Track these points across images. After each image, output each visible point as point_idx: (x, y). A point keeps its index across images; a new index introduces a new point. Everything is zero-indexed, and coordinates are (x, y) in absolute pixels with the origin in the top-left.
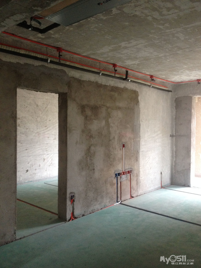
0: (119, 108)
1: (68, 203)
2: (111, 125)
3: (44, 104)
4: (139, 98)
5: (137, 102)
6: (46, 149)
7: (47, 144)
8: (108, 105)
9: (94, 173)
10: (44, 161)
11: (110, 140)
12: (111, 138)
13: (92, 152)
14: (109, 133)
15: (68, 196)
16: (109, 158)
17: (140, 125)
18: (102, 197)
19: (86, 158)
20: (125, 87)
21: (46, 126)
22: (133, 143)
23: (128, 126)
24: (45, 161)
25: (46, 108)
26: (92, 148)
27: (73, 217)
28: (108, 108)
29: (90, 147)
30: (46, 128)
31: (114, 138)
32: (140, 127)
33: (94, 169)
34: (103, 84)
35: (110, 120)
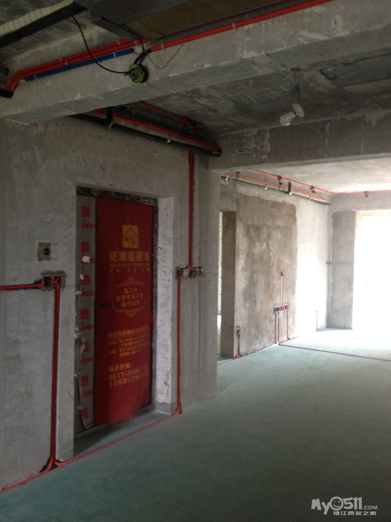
0: (278, 228)
1: (235, 338)
4: (297, 214)
5: (295, 219)
8: (269, 224)
9: (256, 305)
11: (270, 267)
12: (271, 264)
13: (255, 280)
14: (269, 258)
15: (235, 329)
16: (269, 288)
17: (297, 248)
18: (262, 336)
19: (250, 287)
20: (284, 201)
22: (290, 271)
23: (286, 249)
26: (255, 275)
27: (239, 355)
28: (269, 227)
31: (273, 264)
32: (296, 251)
33: (256, 301)
34: (265, 199)
35: (270, 242)
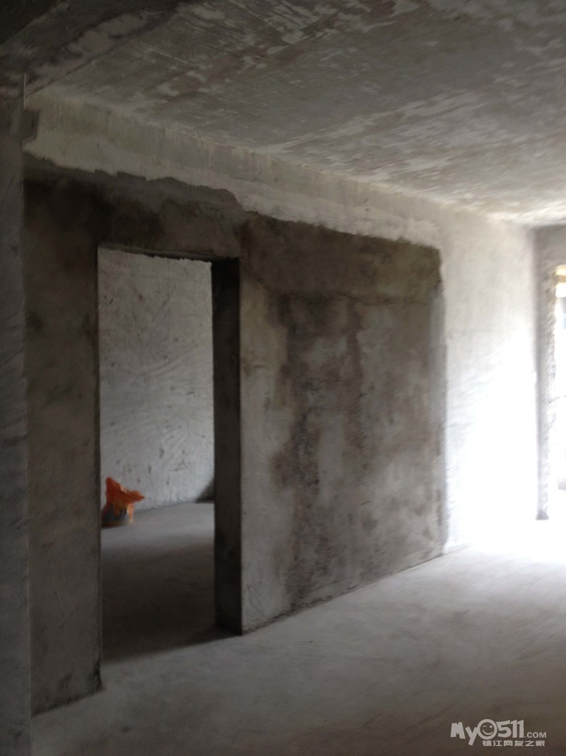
0: (387, 301)
2: (365, 350)
3: (160, 293)
4: (443, 269)
5: (437, 282)
6: (167, 422)
7: (170, 407)
8: (355, 292)
9: (316, 491)
10: (161, 456)
11: (361, 395)
12: (364, 389)
13: (311, 430)
14: (359, 373)
16: (359, 446)
17: (445, 348)
19: (296, 448)
20: (401, 238)
21: (165, 357)
24: (166, 456)
25: (164, 303)
26: (311, 418)
28: (354, 300)
29: (304, 417)
30: (167, 360)
31: (372, 388)
33: (317, 482)
34: (341, 230)
35: (360, 337)
